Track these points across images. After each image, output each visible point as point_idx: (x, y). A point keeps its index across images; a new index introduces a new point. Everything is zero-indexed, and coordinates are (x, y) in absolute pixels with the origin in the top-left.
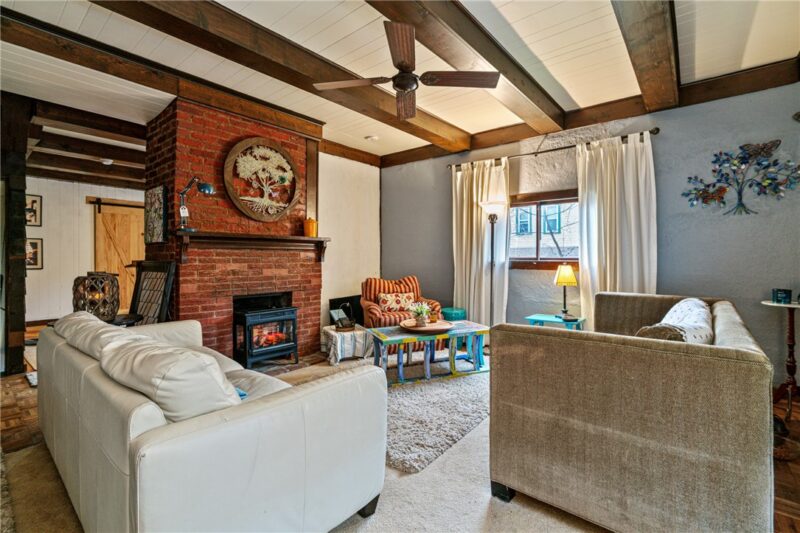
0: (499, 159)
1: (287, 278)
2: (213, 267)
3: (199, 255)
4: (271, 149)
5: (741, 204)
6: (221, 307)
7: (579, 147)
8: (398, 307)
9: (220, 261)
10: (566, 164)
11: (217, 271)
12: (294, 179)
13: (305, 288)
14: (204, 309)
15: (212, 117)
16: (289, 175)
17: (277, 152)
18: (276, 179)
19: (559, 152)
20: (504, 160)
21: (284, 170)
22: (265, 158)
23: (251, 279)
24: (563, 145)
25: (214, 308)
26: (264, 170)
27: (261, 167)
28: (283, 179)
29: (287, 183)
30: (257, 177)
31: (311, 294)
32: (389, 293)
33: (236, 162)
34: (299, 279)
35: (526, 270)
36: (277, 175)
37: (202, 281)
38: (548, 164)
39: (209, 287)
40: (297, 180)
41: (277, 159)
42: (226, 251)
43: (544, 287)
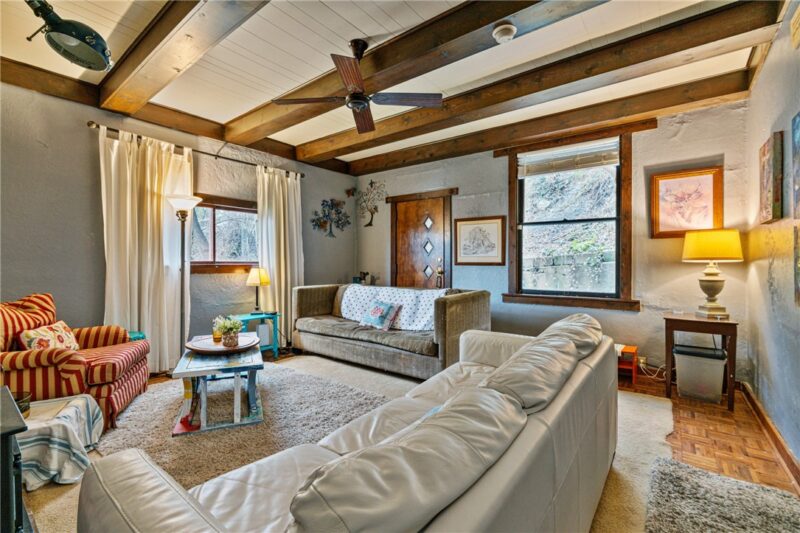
0: (181, 147)
5: (331, 232)
7: (259, 167)
10: (243, 176)
19: (238, 164)
20: (187, 150)
24: (240, 159)
35: (205, 275)
38: (228, 172)
43: (224, 290)
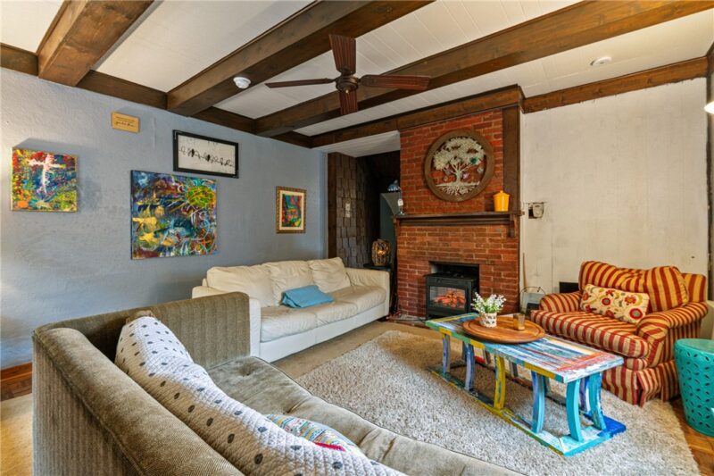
1: (474, 251)
2: (415, 239)
3: (408, 230)
4: (461, 138)
6: (420, 268)
8: (605, 309)
9: (419, 235)
11: (417, 242)
12: (485, 157)
13: (493, 263)
14: (411, 267)
15: (420, 132)
16: (479, 156)
17: (466, 138)
18: (468, 161)
21: (476, 152)
22: (456, 148)
23: (441, 250)
25: (415, 268)
26: (455, 158)
27: (453, 156)
28: (473, 160)
29: (478, 162)
30: (450, 166)
31: (503, 270)
32: (599, 285)
33: (433, 159)
34: (487, 252)
36: (467, 158)
37: (408, 248)
39: (413, 253)
40: (488, 156)
41: (467, 143)
42: (423, 227)
